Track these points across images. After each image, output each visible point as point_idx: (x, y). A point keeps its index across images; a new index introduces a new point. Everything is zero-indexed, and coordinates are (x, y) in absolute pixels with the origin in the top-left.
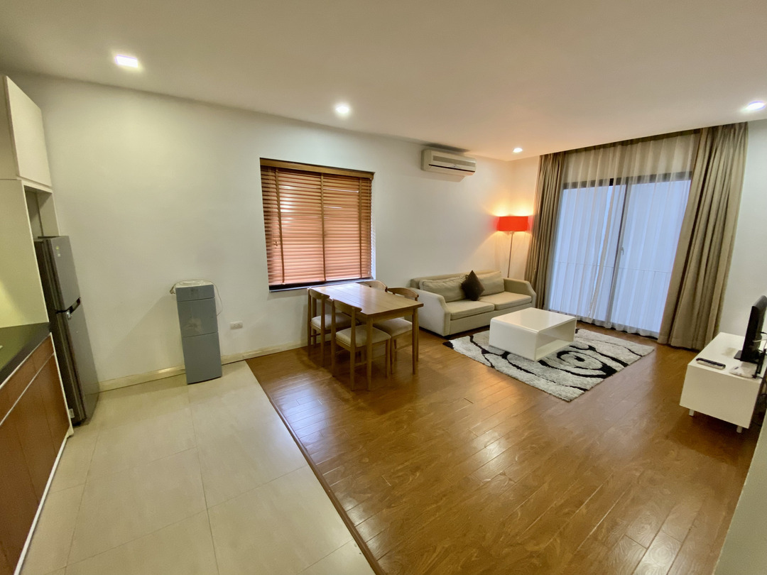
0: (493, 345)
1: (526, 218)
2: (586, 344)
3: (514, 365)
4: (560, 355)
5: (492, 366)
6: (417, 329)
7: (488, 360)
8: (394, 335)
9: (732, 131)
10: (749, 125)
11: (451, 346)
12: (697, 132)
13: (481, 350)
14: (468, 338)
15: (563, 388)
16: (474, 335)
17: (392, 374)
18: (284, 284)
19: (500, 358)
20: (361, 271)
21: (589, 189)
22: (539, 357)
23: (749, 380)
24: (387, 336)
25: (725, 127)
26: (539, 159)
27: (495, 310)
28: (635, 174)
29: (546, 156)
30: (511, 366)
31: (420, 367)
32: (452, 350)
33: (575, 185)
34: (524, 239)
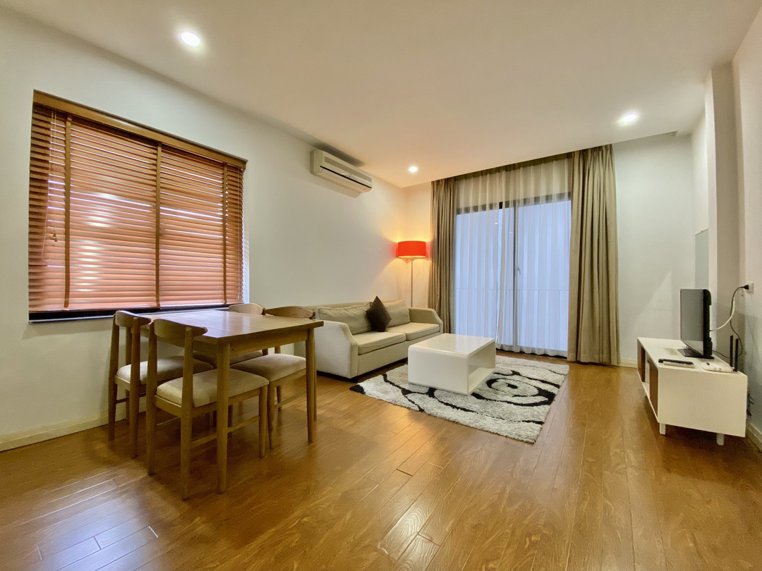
0: (415, 382)
1: (423, 244)
2: (508, 370)
3: (447, 404)
4: (490, 383)
5: (421, 410)
6: (314, 374)
7: (413, 403)
8: (274, 378)
9: (601, 153)
10: (613, 147)
11: (361, 390)
12: (569, 156)
13: (400, 390)
14: (380, 377)
15: (516, 425)
16: (387, 373)
17: (271, 448)
18: (68, 309)
19: (427, 397)
20: (225, 294)
21: (480, 213)
22: (471, 390)
23: (730, 374)
24: (263, 381)
25: (594, 149)
26: (430, 186)
27: (406, 340)
28: (521, 197)
29: (438, 181)
30: (442, 405)
31: (320, 428)
32: (363, 396)
33: (467, 210)
34: (423, 266)
